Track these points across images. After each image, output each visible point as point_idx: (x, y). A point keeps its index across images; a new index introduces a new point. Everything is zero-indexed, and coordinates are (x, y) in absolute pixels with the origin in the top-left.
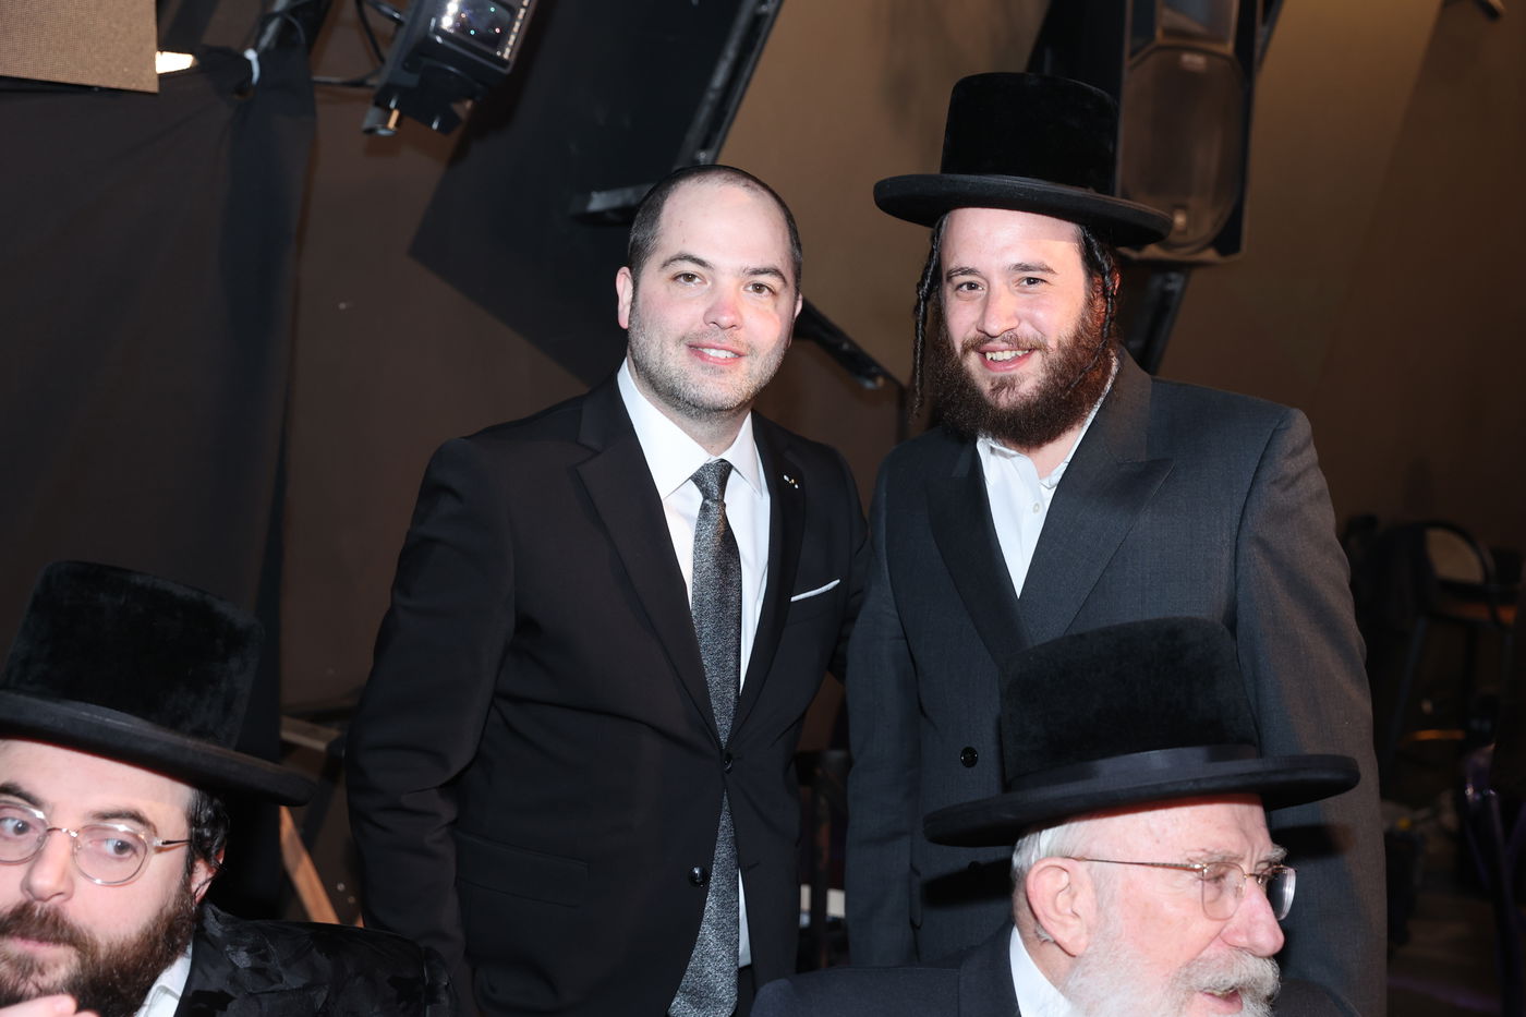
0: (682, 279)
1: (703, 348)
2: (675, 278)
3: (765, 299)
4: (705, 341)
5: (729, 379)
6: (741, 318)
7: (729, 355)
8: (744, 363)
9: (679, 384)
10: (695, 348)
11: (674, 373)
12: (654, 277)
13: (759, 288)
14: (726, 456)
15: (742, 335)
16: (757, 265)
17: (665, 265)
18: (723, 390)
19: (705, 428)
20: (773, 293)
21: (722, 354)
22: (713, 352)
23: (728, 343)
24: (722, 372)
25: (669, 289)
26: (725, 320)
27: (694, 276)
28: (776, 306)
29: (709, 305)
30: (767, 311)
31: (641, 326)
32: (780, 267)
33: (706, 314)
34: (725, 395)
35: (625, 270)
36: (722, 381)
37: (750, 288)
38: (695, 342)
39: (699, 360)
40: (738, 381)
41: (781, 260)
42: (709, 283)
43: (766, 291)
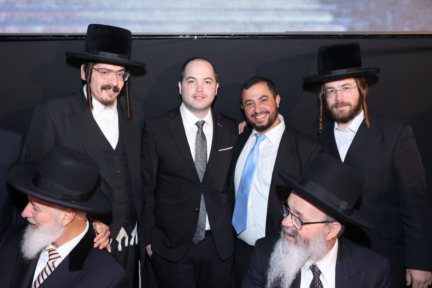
0: (191, 82)
2: (189, 82)
3: (208, 85)
4: (196, 95)
5: (202, 103)
6: (203, 89)
7: (202, 98)
8: (205, 99)
9: (192, 105)
10: (195, 97)
11: (191, 103)
12: (185, 83)
13: (207, 82)
14: (203, 119)
15: (204, 93)
16: (206, 77)
17: (187, 80)
19: (199, 114)
20: (210, 83)
21: (200, 98)
22: (198, 97)
23: (201, 95)
24: (201, 101)
25: (188, 85)
26: (200, 90)
27: (193, 81)
28: (211, 86)
29: (196, 87)
30: (209, 87)
31: (184, 93)
32: (211, 77)
33: (196, 89)
34: (202, 106)
35: (180, 82)
36: (201, 103)
37: (205, 83)
38: (195, 96)
39: (196, 100)
40: (204, 103)
41: (211, 76)
42: (196, 82)
43: (209, 83)
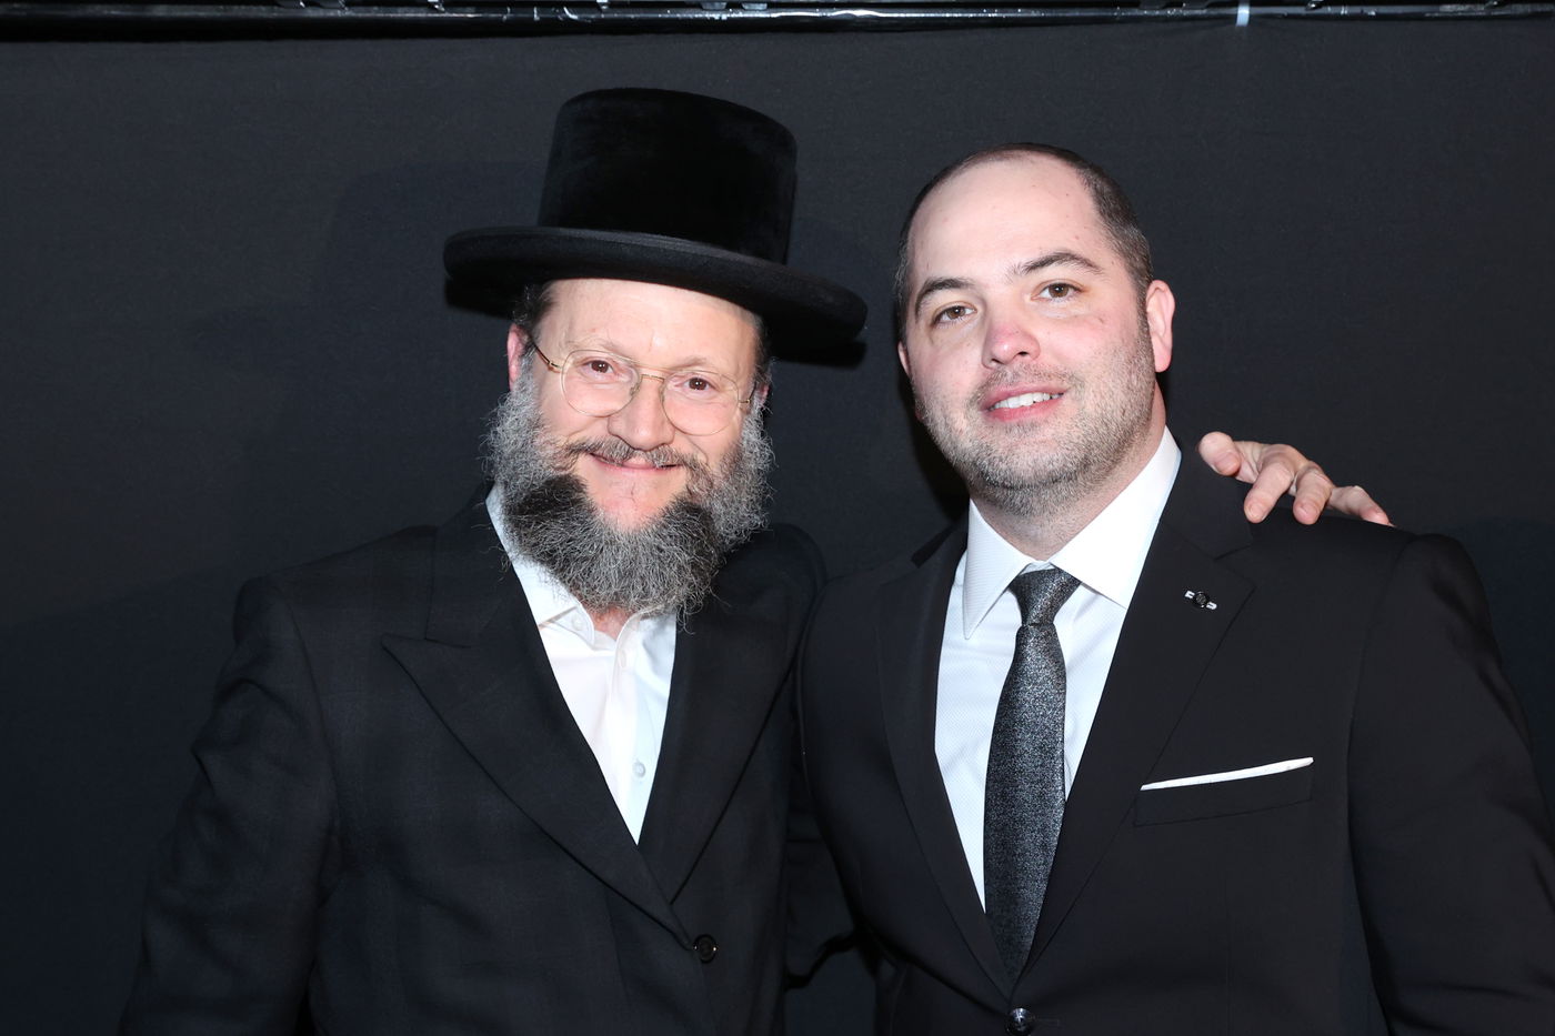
0: (945, 318)
1: (999, 401)
2: (936, 320)
3: (1072, 301)
4: (994, 392)
5: (1047, 432)
7: (1038, 397)
8: (1066, 400)
10: (989, 407)
13: (1058, 289)
15: (1047, 360)
18: (1042, 451)
20: (1081, 288)
21: (1026, 400)
22: (1012, 403)
24: (1033, 425)
25: (932, 342)
26: (1009, 349)
27: (959, 308)
28: (1089, 306)
34: (1046, 458)
36: (1040, 437)
37: (1046, 294)
38: (986, 398)
39: (998, 422)
40: (1064, 431)
42: (980, 309)
43: (1071, 292)
